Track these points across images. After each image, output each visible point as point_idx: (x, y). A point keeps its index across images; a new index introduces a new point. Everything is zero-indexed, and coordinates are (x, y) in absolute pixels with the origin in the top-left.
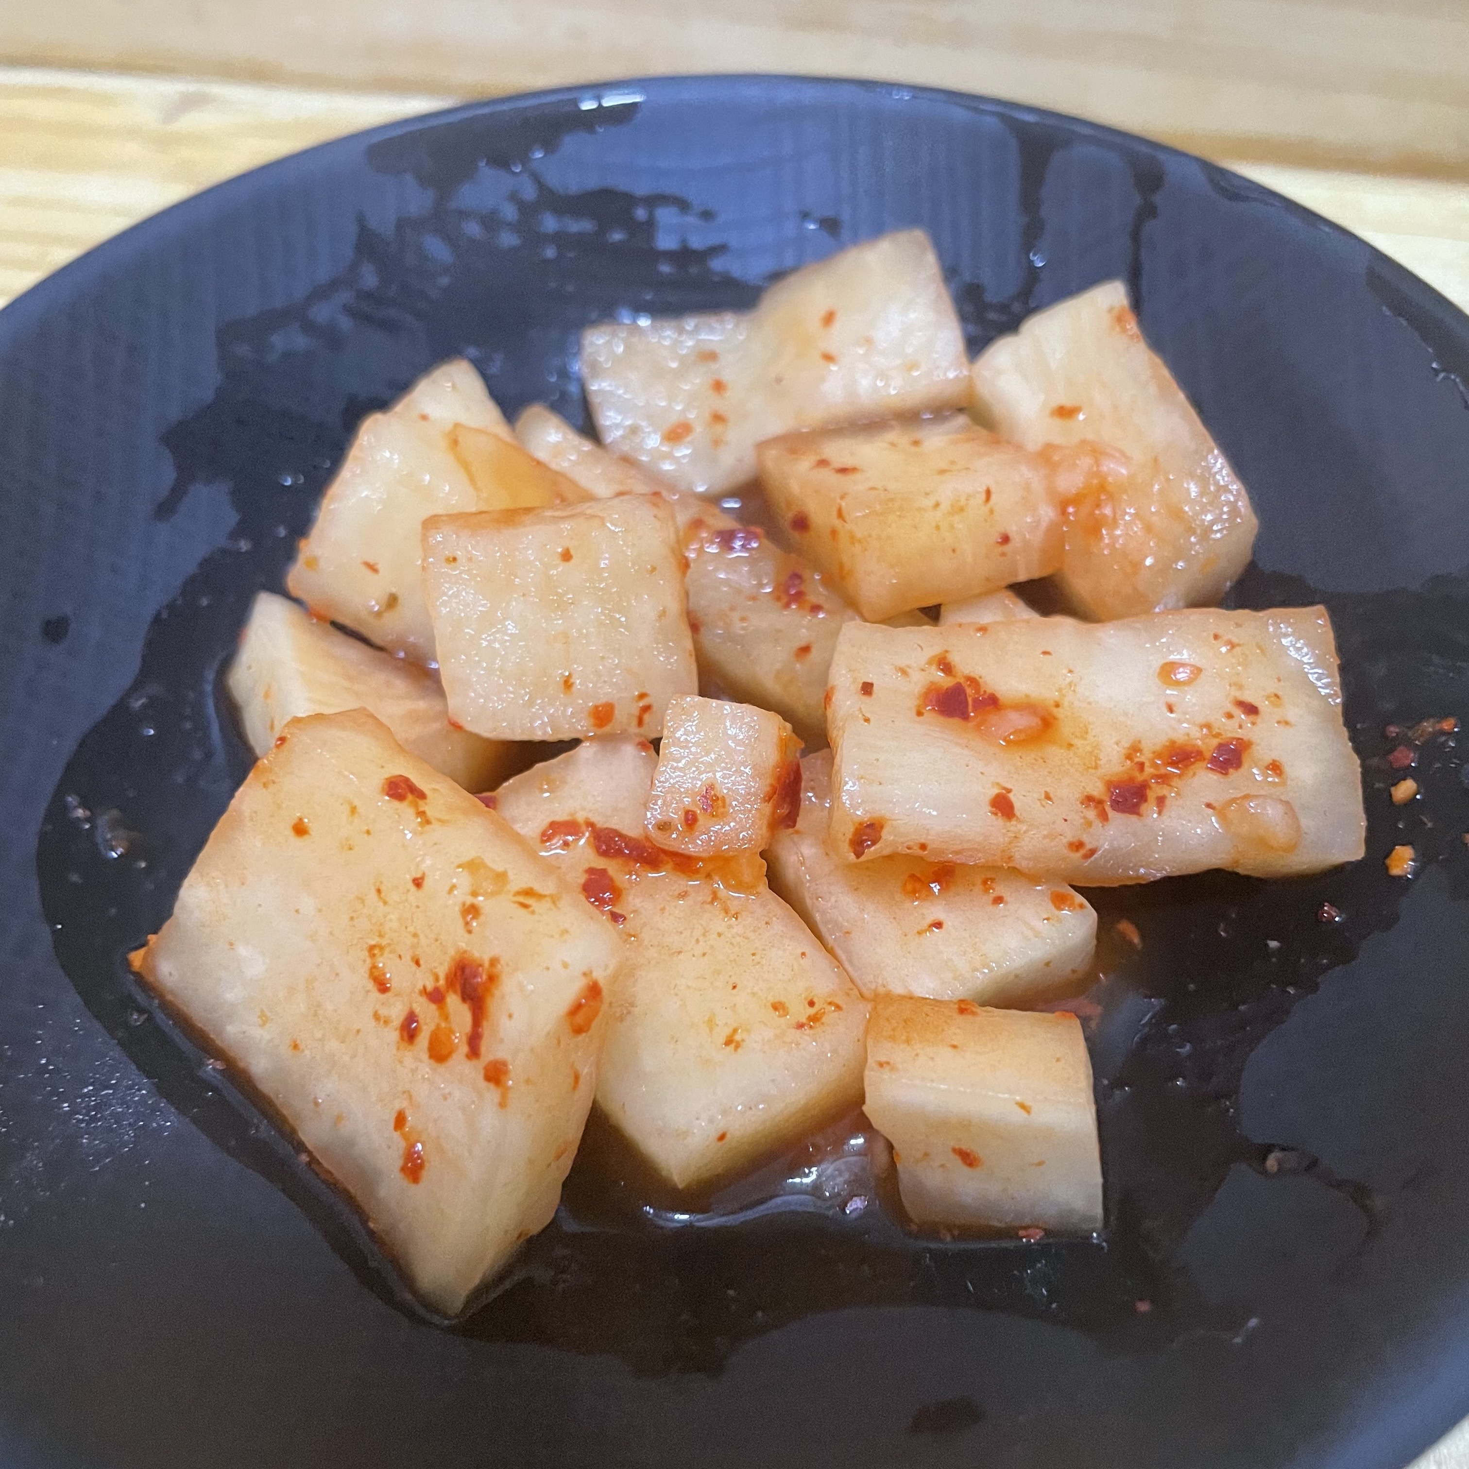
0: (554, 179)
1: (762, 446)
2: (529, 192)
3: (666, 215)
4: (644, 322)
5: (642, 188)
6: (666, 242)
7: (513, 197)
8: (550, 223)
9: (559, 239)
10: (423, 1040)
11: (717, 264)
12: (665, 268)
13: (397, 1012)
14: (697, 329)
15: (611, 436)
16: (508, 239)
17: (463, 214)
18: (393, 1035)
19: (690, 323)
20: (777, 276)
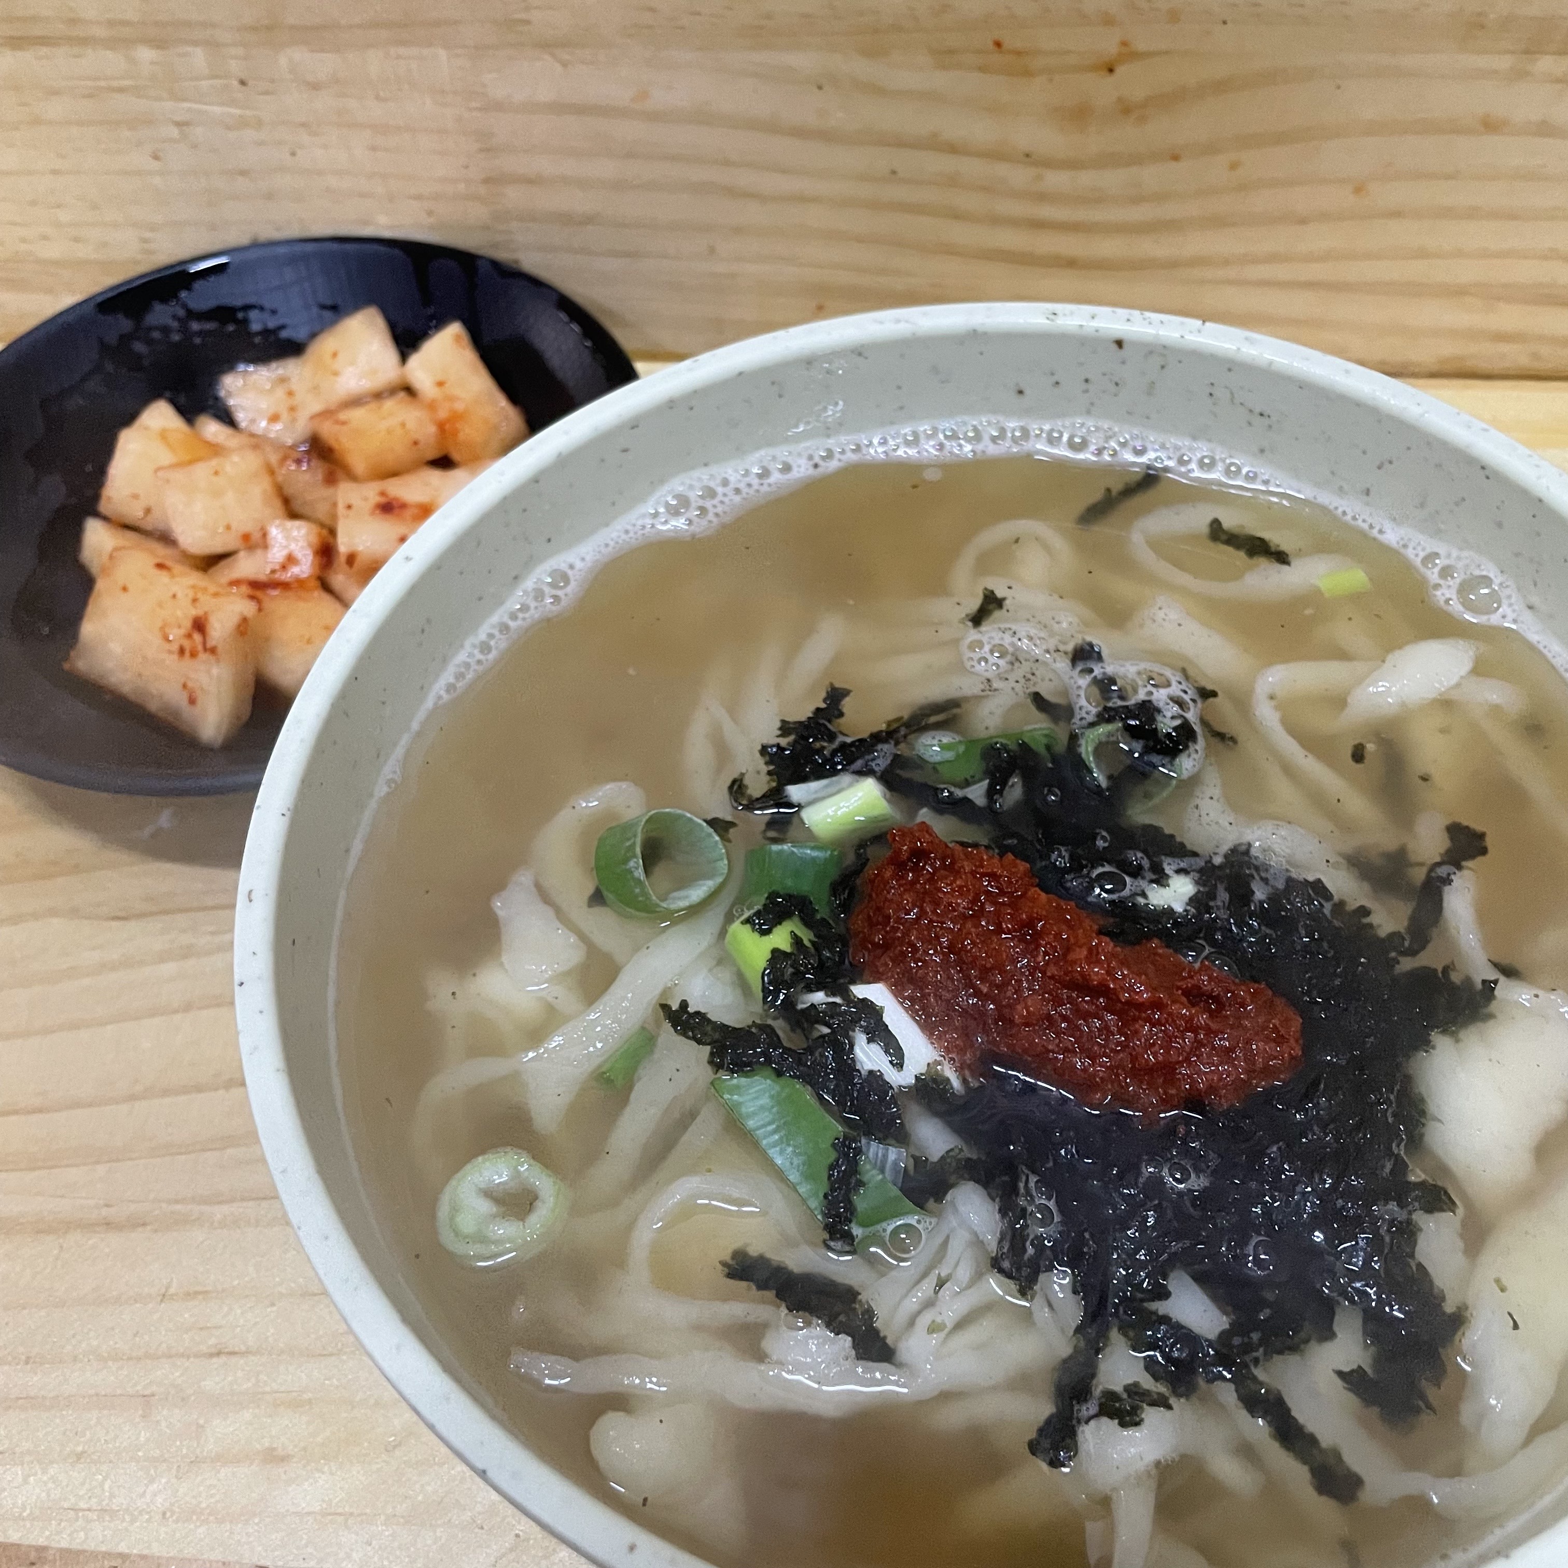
0: (193, 305)
1: (312, 418)
2: (181, 313)
3: (253, 315)
4: (251, 368)
5: (239, 303)
6: (255, 327)
7: (175, 317)
8: (195, 326)
9: (200, 333)
10: (187, 654)
11: (284, 334)
12: (257, 340)
13: (175, 647)
14: (277, 368)
15: (243, 425)
16: (176, 337)
17: (150, 329)
18: (175, 657)
19: (274, 365)
20: (313, 335)
